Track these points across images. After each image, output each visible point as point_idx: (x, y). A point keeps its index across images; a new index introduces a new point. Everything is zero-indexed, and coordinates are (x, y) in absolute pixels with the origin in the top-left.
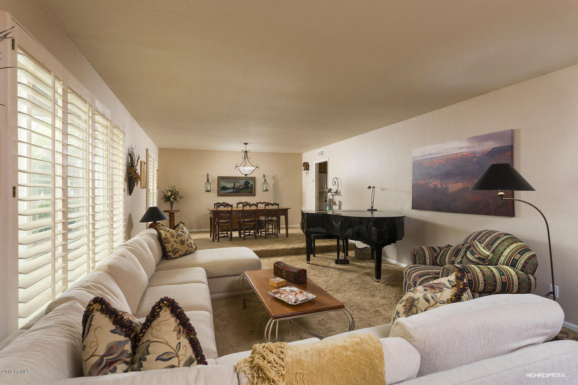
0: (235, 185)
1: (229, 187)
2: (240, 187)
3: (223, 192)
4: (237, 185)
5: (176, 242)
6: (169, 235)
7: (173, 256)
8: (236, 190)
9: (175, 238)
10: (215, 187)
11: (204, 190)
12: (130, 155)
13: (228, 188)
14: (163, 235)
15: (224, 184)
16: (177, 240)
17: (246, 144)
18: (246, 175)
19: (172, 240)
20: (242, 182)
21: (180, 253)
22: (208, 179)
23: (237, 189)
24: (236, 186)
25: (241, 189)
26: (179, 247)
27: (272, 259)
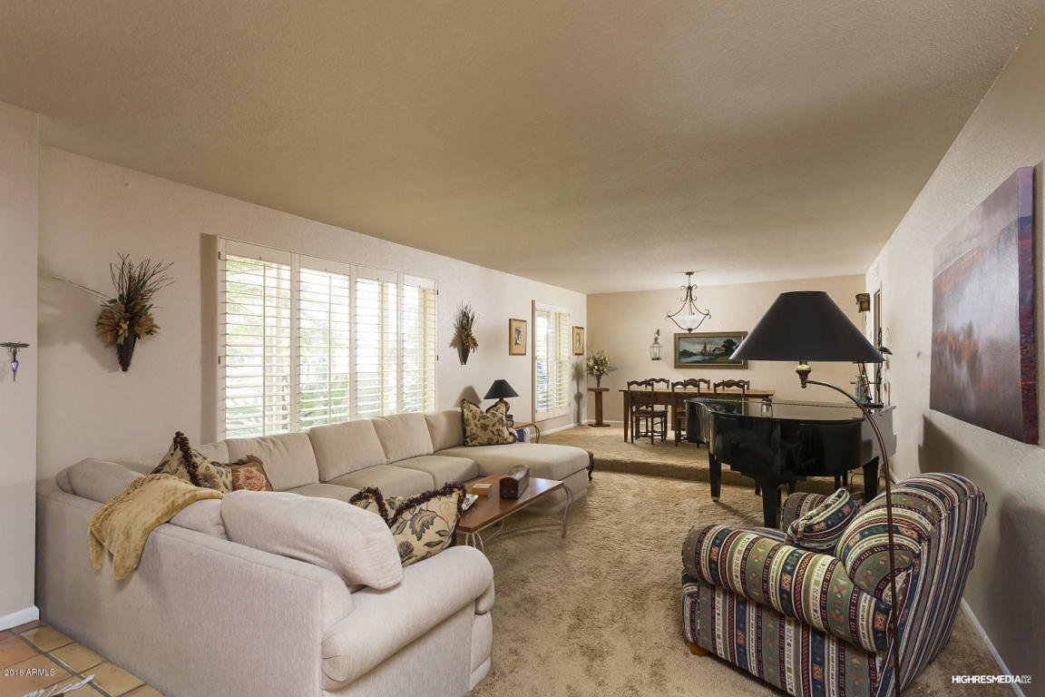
0: (705, 347)
1: (695, 352)
2: (717, 352)
3: (684, 360)
4: (710, 348)
5: (476, 425)
6: (470, 417)
7: (470, 444)
8: (707, 358)
9: (476, 421)
10: (668, 351)
11: (649, 357)
12: (465, 315)
13: (692, 354)
14: (465, 415)
15: (686, 346)
16: (478, 424)
17: (689, 274)
18: (690, 330)
19: (472, 422)
20: (720, 343)
21: (479, 440)
22: (656, 339)
23: (709, 354)
24: (708, 349)
25: (718, 355)
26: (479, 432)
27: (671, 482)
